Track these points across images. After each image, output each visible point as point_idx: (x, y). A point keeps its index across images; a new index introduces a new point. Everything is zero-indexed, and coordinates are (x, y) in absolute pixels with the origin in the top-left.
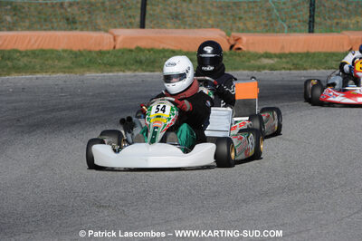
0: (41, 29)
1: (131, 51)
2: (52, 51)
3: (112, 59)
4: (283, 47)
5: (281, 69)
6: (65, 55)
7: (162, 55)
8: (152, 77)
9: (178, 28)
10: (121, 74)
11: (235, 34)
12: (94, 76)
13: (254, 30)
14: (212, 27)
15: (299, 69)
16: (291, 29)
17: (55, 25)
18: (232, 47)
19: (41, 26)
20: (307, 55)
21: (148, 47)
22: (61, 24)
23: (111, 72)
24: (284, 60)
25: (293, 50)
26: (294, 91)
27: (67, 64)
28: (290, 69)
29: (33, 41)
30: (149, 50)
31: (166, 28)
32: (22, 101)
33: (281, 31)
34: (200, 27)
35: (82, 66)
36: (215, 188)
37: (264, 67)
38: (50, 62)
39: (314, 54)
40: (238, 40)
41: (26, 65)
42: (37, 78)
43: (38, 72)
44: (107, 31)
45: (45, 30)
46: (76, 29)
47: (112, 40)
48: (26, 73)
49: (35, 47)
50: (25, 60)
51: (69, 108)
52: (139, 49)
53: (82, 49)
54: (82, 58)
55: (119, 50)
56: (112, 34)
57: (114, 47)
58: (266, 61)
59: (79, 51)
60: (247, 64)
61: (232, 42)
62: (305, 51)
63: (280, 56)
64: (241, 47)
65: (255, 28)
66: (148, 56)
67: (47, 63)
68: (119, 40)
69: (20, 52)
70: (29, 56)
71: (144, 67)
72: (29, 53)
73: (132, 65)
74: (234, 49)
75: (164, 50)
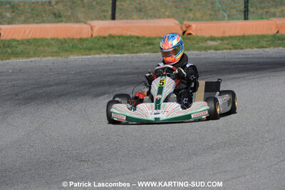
0: (34, 22)
1: (105, 38)
2: (43, 40)
3: (90, 45)
4: (224, 32)
5: (223, 49)
6: (53, 42)
8: (122, 58)
9: (142, 19)
10: (98, 56)
11: (186, 22)
12: (76, 59)
13: (201, 19)
14: (169, 17)
15: (237, 49)
16: (231, 17)
17: (45, 19)
18: (184, 33)
19: (34, 20)
20: (243, 37)
21: (118, 35)
22: (49, 18)
23: (89, 55)
24: (225, 42)
25: (232, 34)
26: (233, 67)
27: (55, 49)
28: (230, 49)
29: (27, 32)
30: (119, 37)
31: (133, 19)
32: (19, 80)
33: (223, 19)
34: (160, 18)
35: (67, 51)
36: (172, 145)
37: (210, 48)
38: (42, 48)
39: (249, 36)
40: (189, 27)
41: (22, 51)
42: (31, 61)
43: (32, 57)
44: (85, 23)
45: (37, 23)
46: (62, 22)
47: (90, 30)
48: (22, 57)
49: (29, 37)
50: (21, 48)
51: (56, 84)
52: (111, 37)
53: (66, 38)
54: (67, 45)
55: (96, 37)
56: (90, 25)
57: (92, 35)
58: (211, 43)
59: (64, 39)
60: (197, 46)
61: (184, 30)
62: (242, 34)
63: (222, 39)
64: (191, 32)
65: (202, 17)
66: (118, 42)
67: (38, 49)
68: (95, 29)
69: (18, 41)
70: (24, 44)
71: (115, 50)
72: (25, 42)
73: (106, 49)
74: (186, 34)
75: (131, 37)
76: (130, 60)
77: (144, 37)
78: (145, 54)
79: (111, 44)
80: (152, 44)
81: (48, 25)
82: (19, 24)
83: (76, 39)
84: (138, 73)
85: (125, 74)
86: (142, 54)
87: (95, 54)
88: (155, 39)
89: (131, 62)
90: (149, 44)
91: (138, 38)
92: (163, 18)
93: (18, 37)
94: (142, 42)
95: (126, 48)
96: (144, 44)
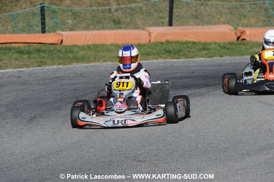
0: (94, 29)
1: (162, 43)
2: (103, 46)
3: (148, 50)
6: (113, 48)
8: (178, 63)
9: (198, 25)
10: (155, 61)
11: (240, 28)
13: (255, 25)
14: (224, 23)
17: (105, 26)
18: (238, 38)
19: (95, 26)
21: (175, 41)
22: (109, 25)
23: (148, 60)
29: (88, 39)
30: (176, 43)
31: (189, 25)
32: (80, 84)
34: (215, 24)
36: (226, 146)
38: (102, 53)
40: (243, 32)
41: (83, 56)
42: (92, 66)
43: (93, 62)
44: (144, 29)
45: (98, 30)
46: (121, 28)
47: (148, 36)
48: (83, 62)
49: (90, 43)
50: (82, 53)
52: (168, 42)
53: (125, 43)
55: (153, 43)
56: (148, 31)
57: (149, 41)
60: (250, 50)
61: (239, 35)
64: (245, 37)
65: (256, 23)
66: (175, 47)
67: (99, 54)
68: (153, 35)
69: (79, 47)
70: (85, 49)
71: (172, 55)
72: (86, 47)
73: (163, 54)
74: (240, 39)
75: (187, 43)
76: (186, 64)
77: (200, 42)
78: (201, 59)
79: (168, 49)
80: (208, 49)
81: (107, 32)
82: (80, 30)
85: (181, 78)
86: (197, 59)
87: (153, 59)
88: (210, 44)
89: (187, 66)
90: (204, 49)
91: (194, 43)
92: (219, 24)
93: (80, 43)
94: (198, 47)
95: (182, 53)
96: (200, 50)
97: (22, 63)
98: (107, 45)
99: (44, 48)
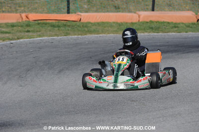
1: (147, 22)
2: (108, 23)
6: (114, 25)
7: (163, 25)
8: (158, 35)
9: (171, 11)
10: (142, 34)
14: (188, 10)
17: (109, 10)
18: (198, 20)
19: (102, 10)
21: (156, 20)
22: (112, 9)
27: (115, 29)
29: (98, 18)
30: (156, 22)
31: (165, 11)
32: (92, 48)
34: (182, 10)
38: (107, 28)
41: (94, 30)
42: (100, 37)
43: (101, 34)
44: (135, 13)
45: (104, 12)
46: (120, 12)
47: (138, 17)
48: (95, 34)
49: (99, 21)
50: (94, 28)
52: (151, 22)
53: (122, 21)
54: (123, 27)
55: (141, 22)
56: (138, 14)
59: (121, 23)
66: (156, 25)
67: (105, 29)
68: (141, 17)
69: (92, 23)
70: (96, 25)
71: (154, 30)
73: (148, 30)
75: (164, 22)
76: (163, 37)
77: (172, 23)
78: (173, 33)
79: (151, 27)
80: (178, 27)
81: (111, 14)
82: (93, 12)
83: (129, 23)
84: (169, 46)
85: (160, 46)
86: (171, 34)
88: (179, 24)
89: (164, 38)
90: (175, 27)
91: (168, 23)
92: (185, 11)
93: (92, 21)
94: (171, 26)
95: (161, 29)
96: (172, 27)
97: (54, 33)
98: (110, 23)
99: (69, 24)
